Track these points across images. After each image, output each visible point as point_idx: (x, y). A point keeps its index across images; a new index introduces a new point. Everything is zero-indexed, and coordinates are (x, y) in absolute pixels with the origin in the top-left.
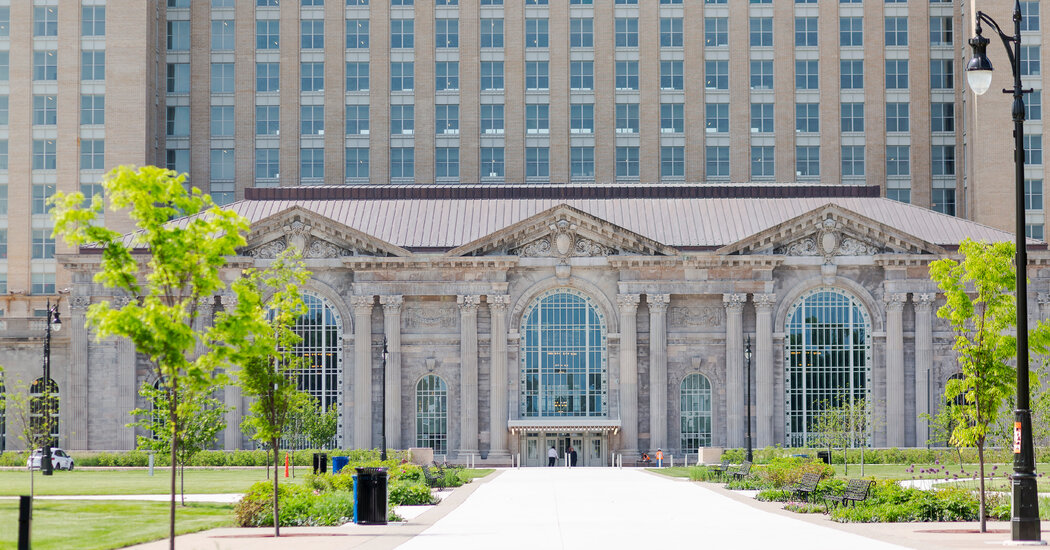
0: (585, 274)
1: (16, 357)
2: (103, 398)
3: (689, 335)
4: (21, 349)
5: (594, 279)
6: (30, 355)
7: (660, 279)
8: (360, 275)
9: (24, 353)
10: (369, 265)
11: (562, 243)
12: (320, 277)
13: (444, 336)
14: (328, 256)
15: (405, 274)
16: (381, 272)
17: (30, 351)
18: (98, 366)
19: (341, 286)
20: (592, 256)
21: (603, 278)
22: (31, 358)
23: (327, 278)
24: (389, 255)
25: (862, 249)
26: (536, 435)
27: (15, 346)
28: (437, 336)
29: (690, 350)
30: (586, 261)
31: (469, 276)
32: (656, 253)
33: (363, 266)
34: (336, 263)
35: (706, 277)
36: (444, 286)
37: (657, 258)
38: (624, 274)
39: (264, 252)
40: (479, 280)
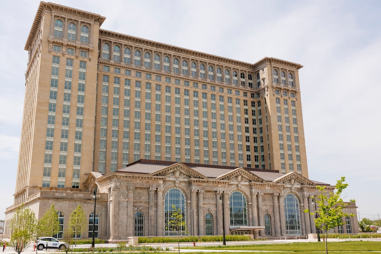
0: (243, 187)
1: (86, 205)
2: (123, 219)
3: (266, 204)
4: (88, 203)
5: (245, 188)
6: (91, 205)
7: (261, 189)
8: (193, 184)
9: (89, 204)
10: (197, 181)
11: (240, 178)
12: (181, 184)
13: (212, 202)
14: (184, 178)
15: (205, 184)
16: (199, 183)
17: (91, 203)
18: (122, 208)
19: (187, 187)
20: (245, 182)
21: (247, 188)
22: (91, 206)
23: (183, 184)
24: (202, 178)
25: (298, 184)
26: (242, 231)
27: (86, 202)
28: (211, 202)
29: (266, 208)
30: (244, 183)
31: (220, 186)
32: (261, 182)
33: (195, 181)
34: (186, 180)
35: (270, 189)
36: (214, 188)
37: (262, 183)
38: (253, 187)
39: (168, 176)
40: (222, 187)
